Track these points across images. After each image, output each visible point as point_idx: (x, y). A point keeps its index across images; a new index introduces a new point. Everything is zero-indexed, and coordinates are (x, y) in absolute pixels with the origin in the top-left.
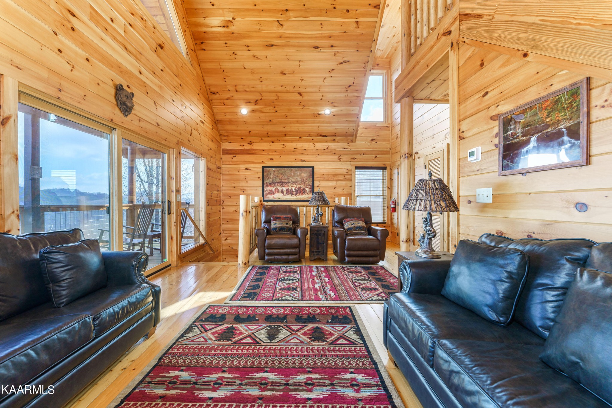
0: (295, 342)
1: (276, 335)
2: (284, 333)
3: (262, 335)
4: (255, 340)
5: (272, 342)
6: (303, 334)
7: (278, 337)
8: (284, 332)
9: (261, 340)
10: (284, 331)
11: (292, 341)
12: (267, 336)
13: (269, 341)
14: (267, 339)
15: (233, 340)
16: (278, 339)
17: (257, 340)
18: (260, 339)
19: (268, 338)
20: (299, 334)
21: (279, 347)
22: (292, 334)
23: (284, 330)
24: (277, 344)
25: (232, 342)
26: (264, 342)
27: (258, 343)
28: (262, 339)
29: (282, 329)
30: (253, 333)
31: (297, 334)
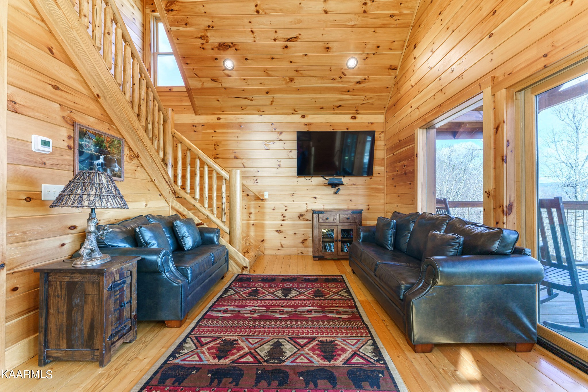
0: (254, 340)
1: (273, 349)
2: (263, 351)
3: (288, 348)
4: (295, 342)
5: (277, 340)
6: (242, 348)
7: (271, 345)
8: (264, 353)
9: (288, 341)
10: (262, 354)
11: (257, 340)
12: (282, 347)
13: (280, 340)
14: (283, 343)
15: (317, 342)
16: (271, 343)
17: (292, 342)
18: (290, 343)
19: (282, 345)
20: (247, 349)
21: (270, 335)
22: (255, 350)
23: (263, 356)
24: (272, 338)
25: (317, 339)
26: (285, 339)
27: (291, 338)
28: (288, 343)
29: (265, 356)
30: (299, 350)
31: (250, 349)
